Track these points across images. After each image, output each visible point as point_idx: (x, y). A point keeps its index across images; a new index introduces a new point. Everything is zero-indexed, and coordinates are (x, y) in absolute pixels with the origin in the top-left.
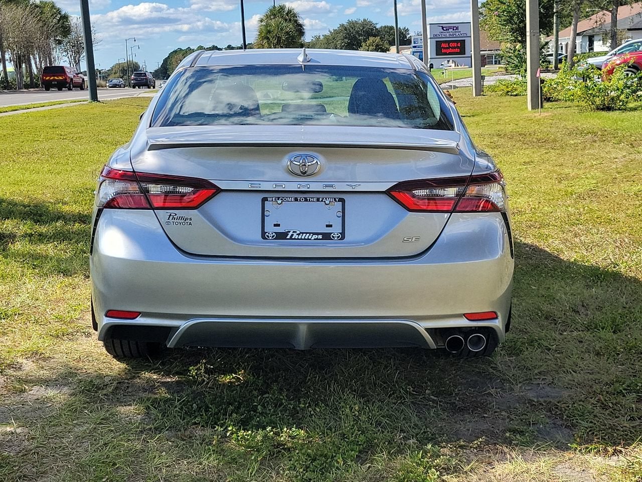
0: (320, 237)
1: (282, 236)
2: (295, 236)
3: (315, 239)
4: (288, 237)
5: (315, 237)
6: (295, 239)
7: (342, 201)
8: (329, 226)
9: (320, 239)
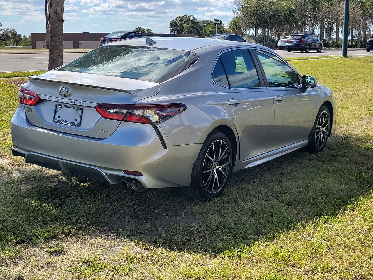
0: (71, 124)
1: (59, 122)
2: (63, 123)
3: (69, 125)
4: (61, 123)
5: (70, 124)
6: (63, 124)
7: (82, 110)
8: (76, 120)
9: (71, 125)
